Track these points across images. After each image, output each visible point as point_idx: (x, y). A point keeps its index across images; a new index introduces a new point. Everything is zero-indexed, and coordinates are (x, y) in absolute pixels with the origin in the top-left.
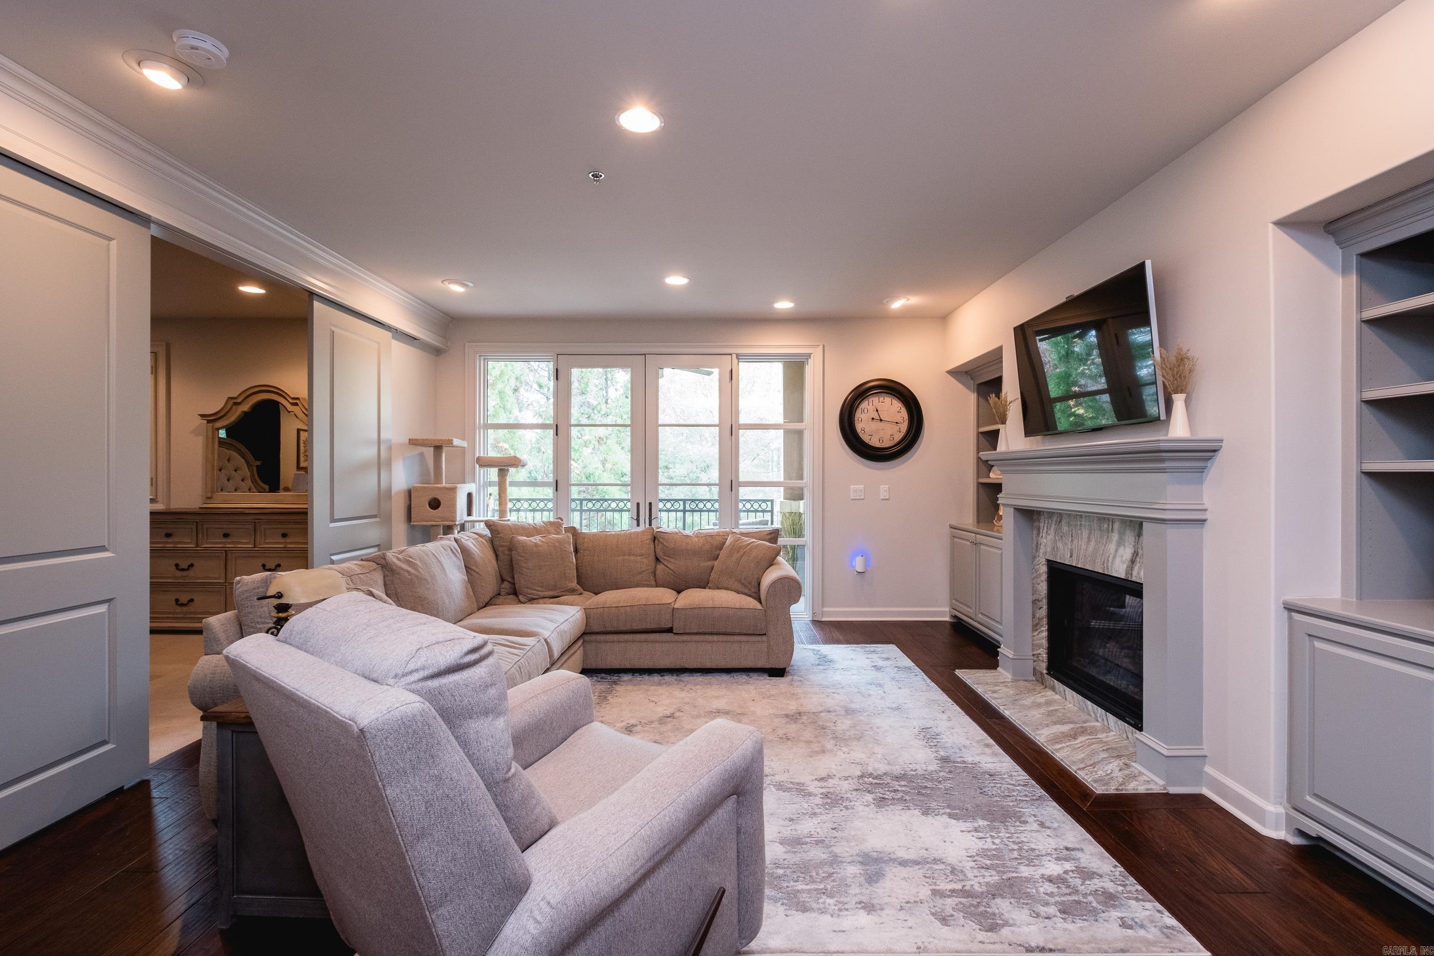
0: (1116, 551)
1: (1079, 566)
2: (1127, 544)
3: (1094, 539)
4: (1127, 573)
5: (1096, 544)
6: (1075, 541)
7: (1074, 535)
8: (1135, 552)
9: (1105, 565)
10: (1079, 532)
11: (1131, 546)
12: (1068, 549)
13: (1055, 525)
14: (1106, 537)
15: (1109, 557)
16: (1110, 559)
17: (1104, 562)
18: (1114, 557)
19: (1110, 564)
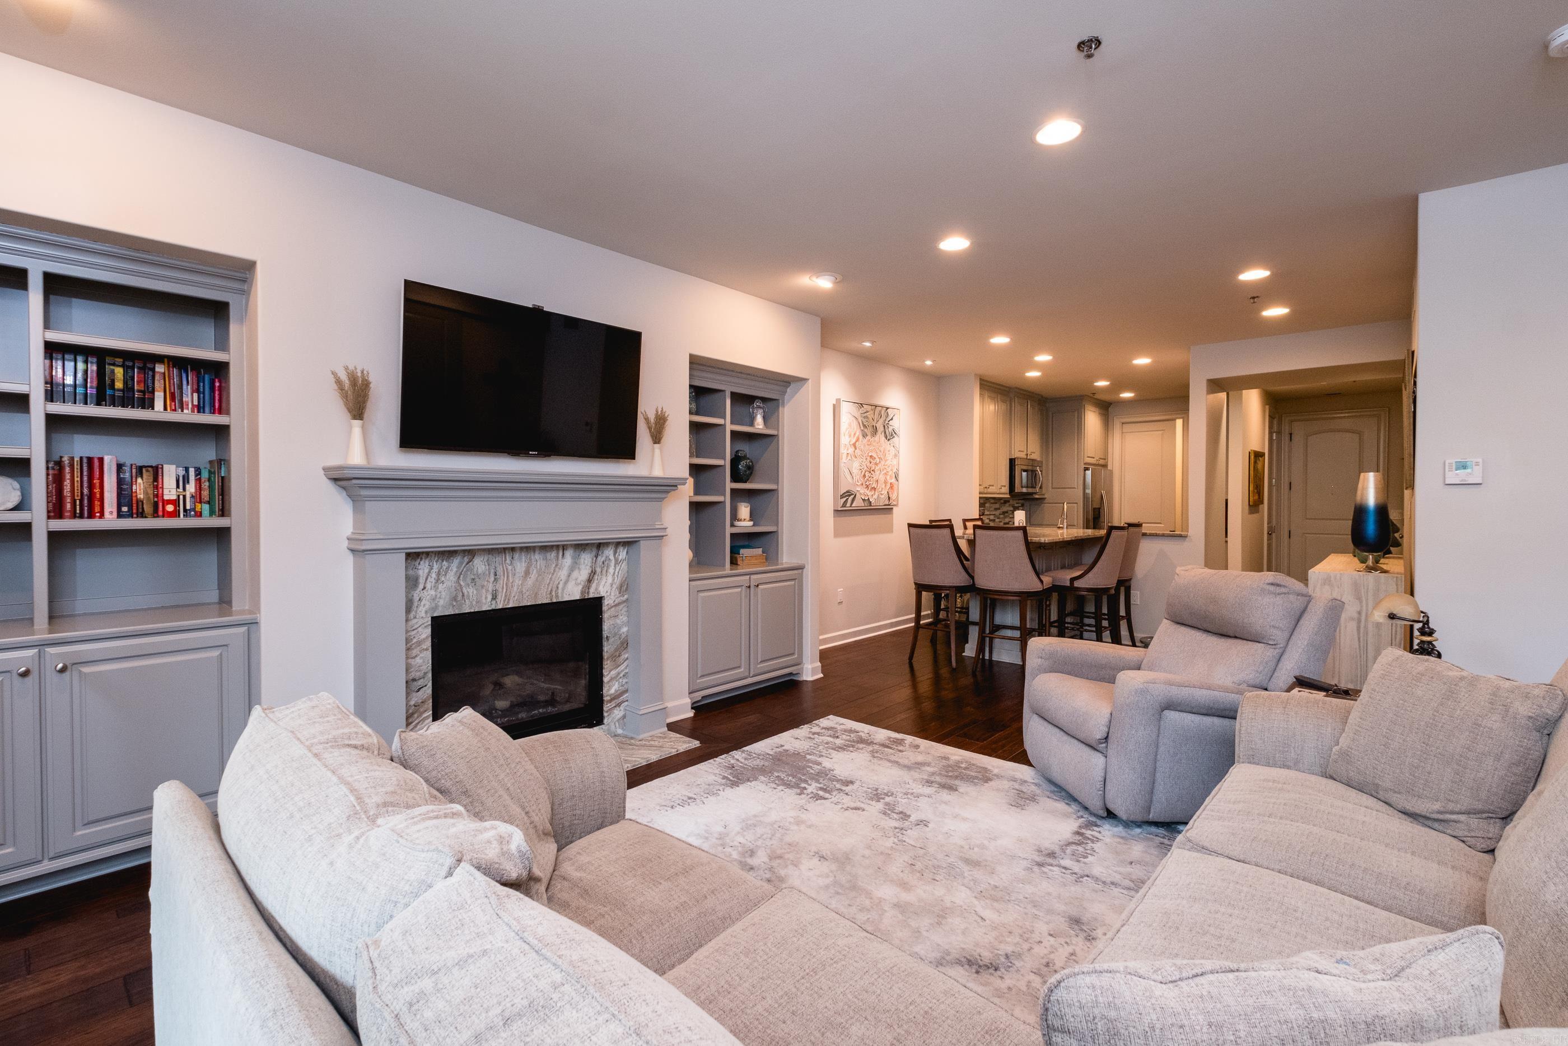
0: (569, 576)
1: (510, 606)
2: (582, 567)
3: (535, 571)
4: (582, 593)
5: (539, 575)
6: (502, 581)
7: (500, 572)
8: (592, 572)
9: (554, 593)
10: (510, 568)
11: (588, 567)
12: (487, 591)
13: (458, 567)
14: (554, 566)
15: (559, 583)
16: (560, 586)
17: (551, 590)
18: (566, 582)
19: (560, 591)
